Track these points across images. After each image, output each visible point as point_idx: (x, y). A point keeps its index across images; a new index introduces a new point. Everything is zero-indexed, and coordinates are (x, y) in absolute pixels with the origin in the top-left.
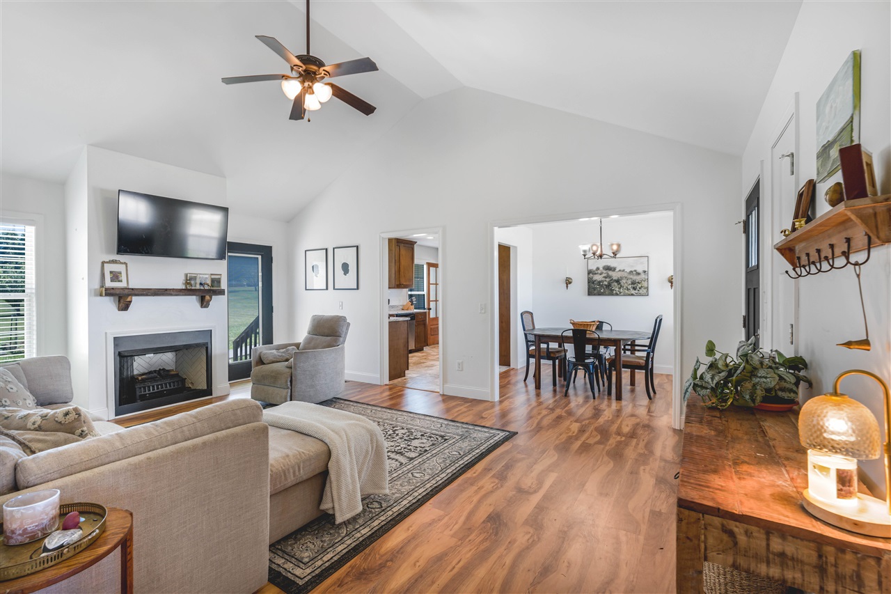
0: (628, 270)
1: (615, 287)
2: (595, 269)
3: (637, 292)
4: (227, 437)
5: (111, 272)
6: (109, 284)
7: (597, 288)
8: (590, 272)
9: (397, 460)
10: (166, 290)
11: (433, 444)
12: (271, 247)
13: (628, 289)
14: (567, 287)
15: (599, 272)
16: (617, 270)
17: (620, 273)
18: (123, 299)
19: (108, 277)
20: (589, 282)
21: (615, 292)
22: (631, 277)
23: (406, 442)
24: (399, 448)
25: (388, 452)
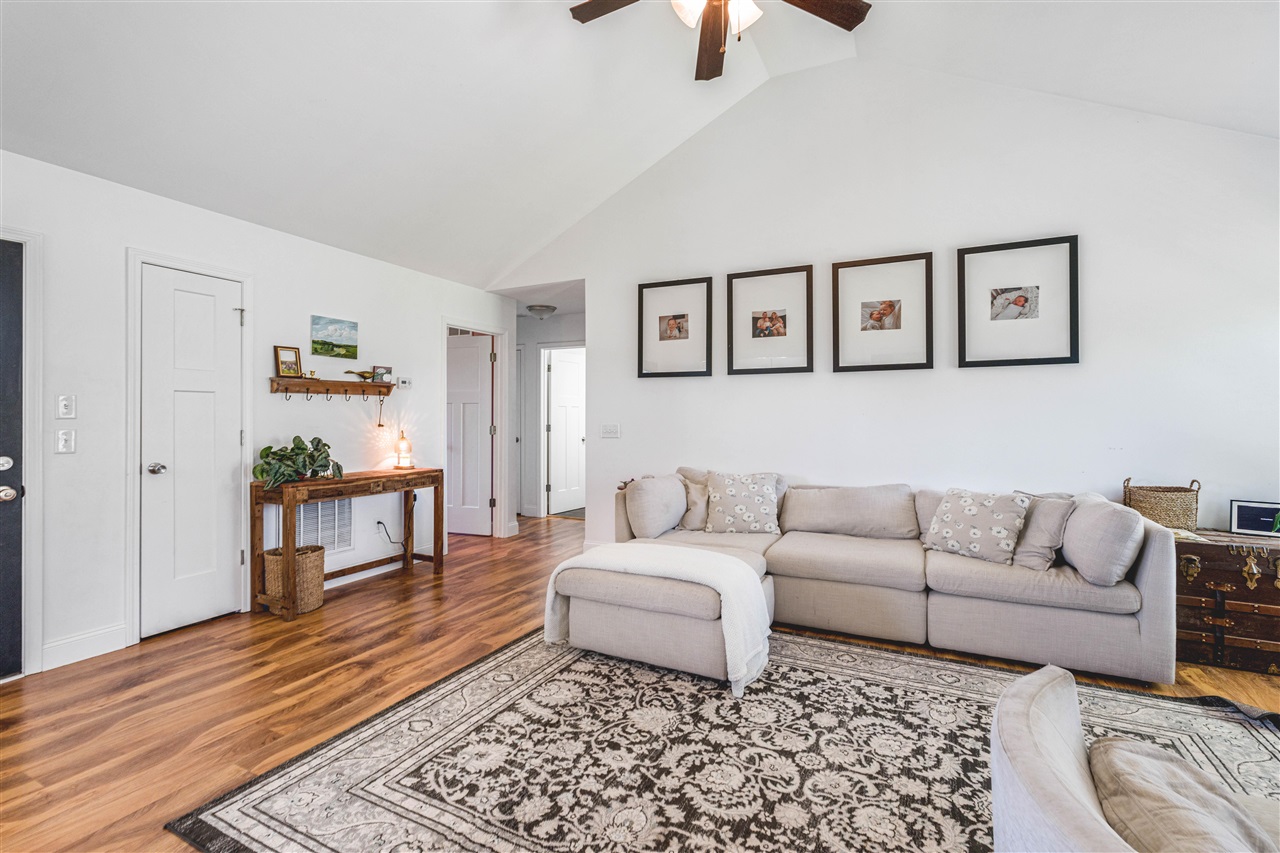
9: (539, 703)
25: (557, 724)
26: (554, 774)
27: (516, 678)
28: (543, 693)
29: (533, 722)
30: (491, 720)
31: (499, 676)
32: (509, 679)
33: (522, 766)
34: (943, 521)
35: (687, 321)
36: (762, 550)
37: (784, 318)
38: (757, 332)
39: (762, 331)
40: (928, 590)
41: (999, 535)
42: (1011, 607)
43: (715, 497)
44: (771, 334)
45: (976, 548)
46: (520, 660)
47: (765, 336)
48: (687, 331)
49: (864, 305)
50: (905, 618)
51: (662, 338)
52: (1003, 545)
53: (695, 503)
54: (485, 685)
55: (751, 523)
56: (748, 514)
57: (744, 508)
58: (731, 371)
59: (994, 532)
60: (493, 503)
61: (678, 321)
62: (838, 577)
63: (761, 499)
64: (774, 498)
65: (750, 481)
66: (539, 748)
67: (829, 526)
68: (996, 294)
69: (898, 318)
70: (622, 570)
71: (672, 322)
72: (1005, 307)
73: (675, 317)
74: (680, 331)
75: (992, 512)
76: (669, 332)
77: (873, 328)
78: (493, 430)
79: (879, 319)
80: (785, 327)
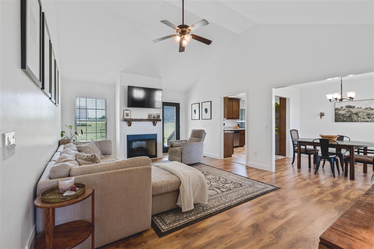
0: (364, 107)
1: (355, 117)
2: (339, 107)
3: (371, 120)
4: (135, 170)
5: (126, 113)
6: (125, 117)
7: (341, 118)
8: (336, 109)
9: (216, 191)
10: (142, 119)
11: (235, 187)
12: (179, 104)
13: (364, 118)
14: (321, 118)
15: (343, 109)
16: (356, 107)
17: (358, 109)
18: (129, 122)
19: (125, 115)
20: (335, 115)
21: (354, 120)
22: (366, 111)
23: (223, 184)
24: (219, 186)
25: (214, 187)
26: (218, 182)
27: (220, 198)
28: (214, 193)
29: (219, 188)
30: (228, 190)
31: (225, 200)
32: (222, 199)
33: (223, 183)
54: (229, 199)
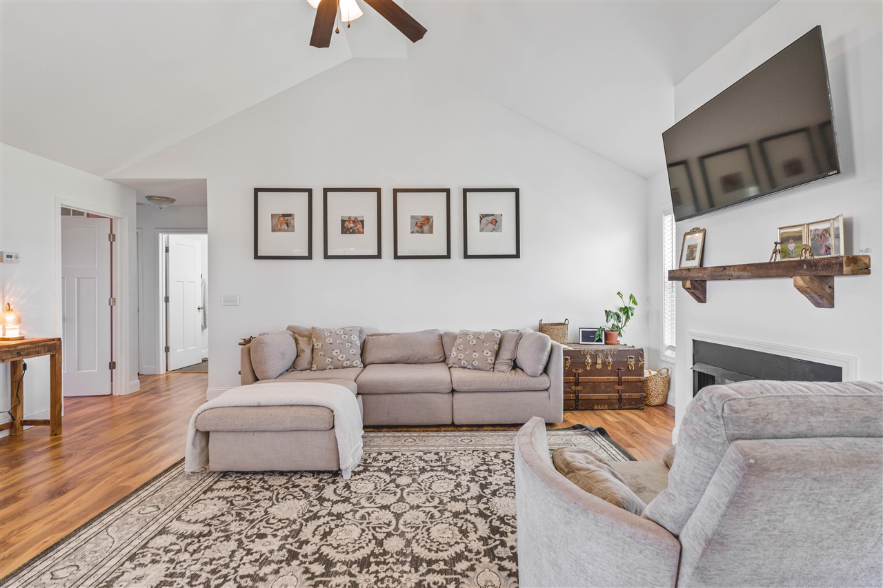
9: (189, 521)
19: (685, 254)
23: (179, 570)
24: (191, 549)
25: (210, 533)
26: (213, 572)
27: (162, 507)
28: (190, 512)
29: (186, 537)
30: (144, 546)
31: (144, 509)
32: (155, 509)
33: (182, 575)
34: (458, 349)
35: (293, 219)
36: (354, 379)
37: (362, 222)
38: (345, 230)
39: (348, 229)
40: (453, 391)
41: (487, 355)
42: (494, 394)
43: (318, 345)
44: (354, 232)
45: (476, 364)
46: (164, 492)
47: (350, 233)
48: (293, 226)
49: (412, 217)
50: (440, 409)
51: (273, 231)
52: (489, 361)
53: (303, 351)
54: (130, 520)
55: (344, 361)
56: (341, 355)
57: (338, 351)
58: (326, 257)
59: (485, 354)
60: (112, 366)
61: (286, 218)
62: (403, 390)
63: (350, 345)
64: (358, 343)
65: (342, 332)
66: (196, 556)
67: (394, 359)
68: (483, 217)
69: (431, 227)
70: (256, 405)
71: (281, 219)
72: (487, 225)
73: (284, 216)
74: (288, 226)
75: (484, 342)
76: (279, 226)
77: (418, 232)
78: (112, 302)
79: (421, 227)
80: (363, 228)
